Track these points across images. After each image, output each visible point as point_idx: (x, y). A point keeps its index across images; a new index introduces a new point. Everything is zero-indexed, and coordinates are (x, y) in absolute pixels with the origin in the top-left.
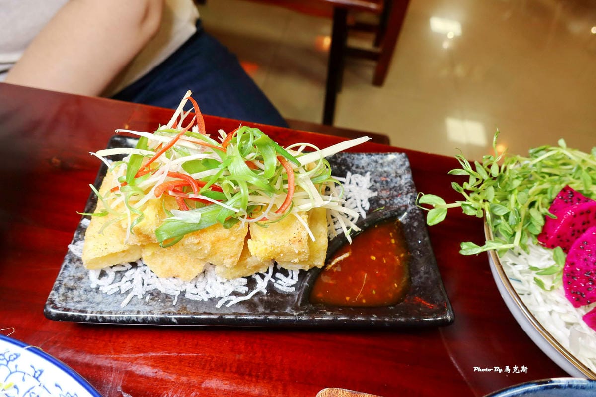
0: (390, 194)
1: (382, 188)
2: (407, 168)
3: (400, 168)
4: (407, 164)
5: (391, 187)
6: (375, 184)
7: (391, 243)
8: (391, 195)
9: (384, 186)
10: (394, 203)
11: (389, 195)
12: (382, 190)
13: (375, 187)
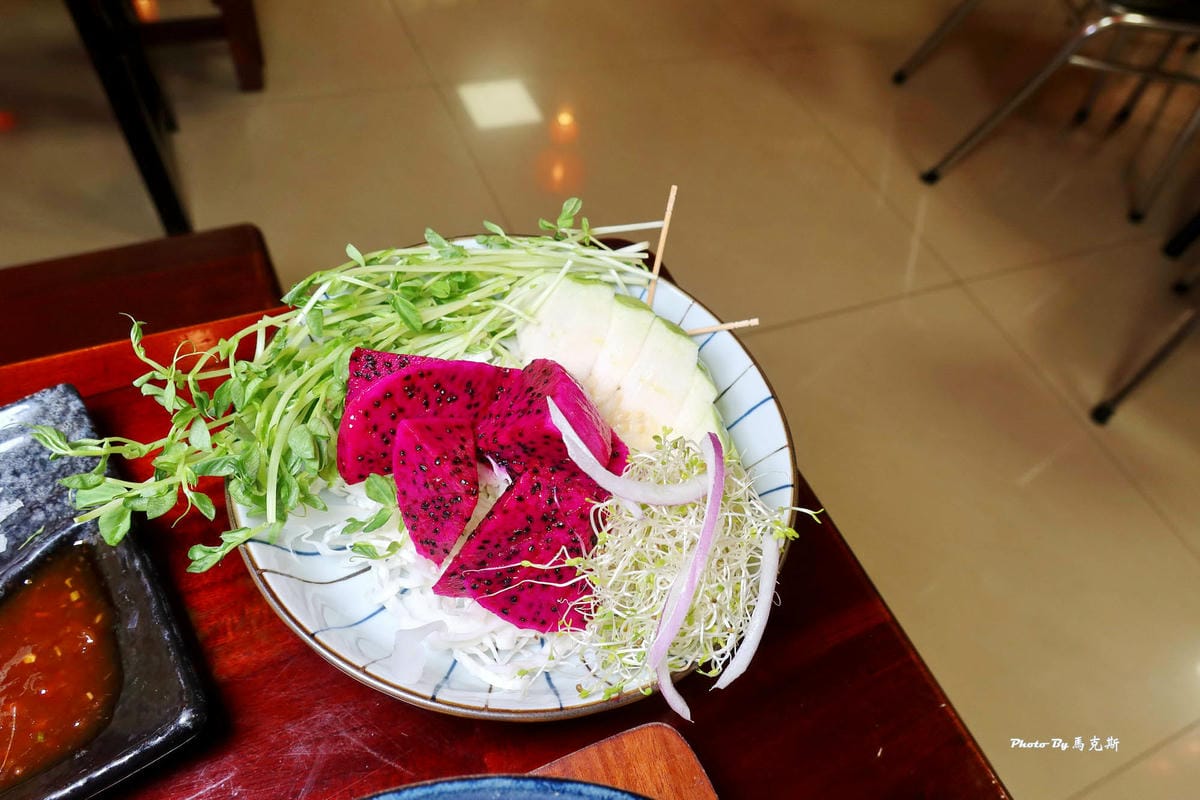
0: (54, 488)
1: (35, 480)
2: (77, 417)
3: (62, 422)
4: (76, 404)
5: (54, 471)
6: (16, 479)
7: (71, 603)
8: (57, 490)
9: (37, 476)
10: (65, 506)
11: (51, 492)
12: (36, 486)
13: (17, 487)
